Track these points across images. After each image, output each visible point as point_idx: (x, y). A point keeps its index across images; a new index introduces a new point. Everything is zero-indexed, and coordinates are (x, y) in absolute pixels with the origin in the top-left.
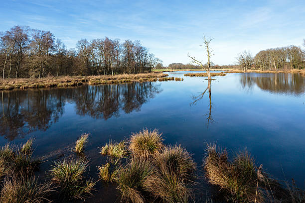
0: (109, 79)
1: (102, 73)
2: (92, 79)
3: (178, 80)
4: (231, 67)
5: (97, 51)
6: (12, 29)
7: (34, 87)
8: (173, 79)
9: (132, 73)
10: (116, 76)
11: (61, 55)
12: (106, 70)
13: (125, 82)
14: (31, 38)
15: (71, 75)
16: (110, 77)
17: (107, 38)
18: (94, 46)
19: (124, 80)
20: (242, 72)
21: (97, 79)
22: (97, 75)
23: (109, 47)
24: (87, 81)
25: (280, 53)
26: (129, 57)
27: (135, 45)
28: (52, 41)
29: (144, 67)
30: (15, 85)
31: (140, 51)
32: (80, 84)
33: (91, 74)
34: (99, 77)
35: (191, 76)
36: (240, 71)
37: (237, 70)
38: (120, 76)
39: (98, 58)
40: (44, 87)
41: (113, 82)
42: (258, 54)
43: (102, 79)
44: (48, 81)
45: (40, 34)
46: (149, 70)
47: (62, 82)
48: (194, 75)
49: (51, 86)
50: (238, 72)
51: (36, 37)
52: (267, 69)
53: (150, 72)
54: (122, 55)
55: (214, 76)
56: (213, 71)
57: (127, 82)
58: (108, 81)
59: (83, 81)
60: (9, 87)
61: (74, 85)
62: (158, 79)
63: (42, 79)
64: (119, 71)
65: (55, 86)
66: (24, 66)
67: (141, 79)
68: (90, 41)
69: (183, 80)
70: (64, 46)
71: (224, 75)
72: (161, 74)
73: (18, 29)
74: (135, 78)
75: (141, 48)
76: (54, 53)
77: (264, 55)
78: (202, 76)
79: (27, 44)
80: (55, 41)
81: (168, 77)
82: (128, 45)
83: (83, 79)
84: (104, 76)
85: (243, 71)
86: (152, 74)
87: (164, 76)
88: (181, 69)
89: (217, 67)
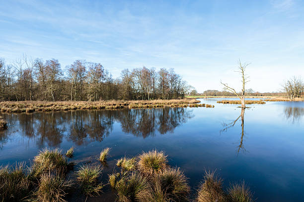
0: (146, 104)
1: (140, 99)
2: (132, 103)
3: (209, 106)
4: (275, 94)
5: (136, 79)
6: (74, 63)
7: (89, 108)
8: (204, 105)
9: (166, 99)
10: (151, 101)
11: (109, 84)
12: (144, 96)
13: (158, 106)
14: (87, 69)
15: (116, 99)
16: (147, 102)
17: (144, 68)
18: (133, 74)
19: (157, 105)
20: (287, 101)
21: (136, 104)
22: (136, 100)
23: (147, 75)
24: (128, 105)
26: (163, 84)
27: (169, 73)
28: (102, 72)
29: (178, 94)
30: (78, 106)
31: (174, 78)
32: (122, 107)
33: (131, 99)
34: (137, 102)
35: (225, 103)
36: (285, 99)
37: (281, 98)
38: (155, 101)
39: (137, 86)
40: (96, 108)
41: (148, 107)
43: (140, 103)
44: (100, 103)
45: (94, 66)
46: (183, 96)
47: (110, 105)
48: (228, 103)
49: (101, 108)
50: (282, 101)
51: (91, 69)
53: (182, 98)
54: (158, 82)
55: (250, 103)
56: (251, 99)
57: (160, 107)
58: (144, 106)
59: (125, 105)
60: (73, 107)
61: (117, 108)
62: (189, 105)
63: (95, 102)
64: (154, 96)
65: (104, 108)
66: (84, 92)
67: (172, 104)
68: (131, 71)
69: (214, 107)
70: (111, 75)
71: (262, 103)
72: (193, 101)
73: (78, 63)
74: (168, 104)
75: (175, 75)
76: (104, 82)
78: (237, 103)
79: (86, 74)
80: (105, 71)
81: (199, 104)
82: (163, 73)
83: (125, 103)
84: (142, 101)
85: (289, 99)
86: (184, 100)
87: (195, 103)
88: (215, 96)
89: (257, 94)
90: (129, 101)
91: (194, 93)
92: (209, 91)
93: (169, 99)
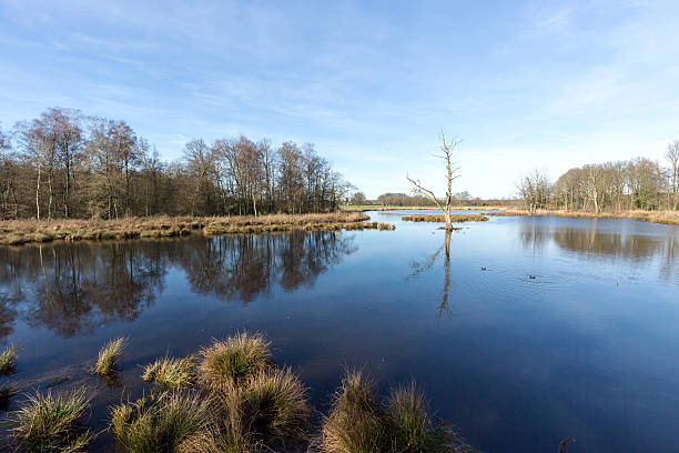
0: (248, 224)
1: (234, 212)
2: (214, 223)
3: (385, 228)
4: (506, 203)
5: (223, 165)
6: (44, 115)
7: (93, 238)
8: (375, 226)
9: (297, 212)
10: (261, 218)
11: (153, 174)
12: (244, 206)
13: (275, 230)
14: (87, 135)
15: (172, 213)
16: (251, 219)
17: (243, 139)
18: (216, 154)
19: (274, 226)
20: (525, 215)
21: (223, 224)
22: (223, 214)
23: (249, 157)
24: (202, 226)
25: (610, 174)
26: (290, 177)
27: (303, 154)
28: (132, 143)
29: (324, 200)
30: (58, 234)
31: (314, 166)
32: (186, 234)
33: (211, 214)
34: (226, 219)
35: (416, 220)
36: (521, 212)
37: (515, 210)
38: (270, 217)
39: (227, 183)
40: (112, 237)
41: (251, 231)
42: (564, 175)
43: (233, 223)
44: (125, 225)
45: (106, 128)
46: (334, 206)
47: (153, 228)
48: (422, 220)
49: (127, 236)
50: (515, 215)
51: (98, 135)
52: (579, 208)
53: (332, 211)
54: (277, 174)
55: (461, 221)
56: (465, 211)
57: (281, 230)
58: (241, 229)
59: (196, 227)
60: (43, 236)
61: (173, 235)
62: (345, 225)
63: (112, 222)
64: (270, 207)
65: (134, 235)
66: (76, 196)
67: (309, 224)
68: (210, 144)
69: (394, 228)
70: (156, 154)
71: (484, 220)
72: (355, 216)
73: (57, 115)
74: (301, 223)
75: (316, 160)
76: (138, 169)
77: (576, 178)
78: (439, 221)
79: (82, 147)
80: (138, 142)
81: (365, 223)
82: (289, 154)
83: (195, 223)
84: (237, 218)
85: (527, 212)
86: (337, 215)
87: (359, 220)
88: (401, 205)
89: (477, 203)
90: (207, 219)
91: (359, 200)
92: (388, 195)
93: (303, 213)
